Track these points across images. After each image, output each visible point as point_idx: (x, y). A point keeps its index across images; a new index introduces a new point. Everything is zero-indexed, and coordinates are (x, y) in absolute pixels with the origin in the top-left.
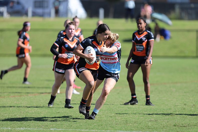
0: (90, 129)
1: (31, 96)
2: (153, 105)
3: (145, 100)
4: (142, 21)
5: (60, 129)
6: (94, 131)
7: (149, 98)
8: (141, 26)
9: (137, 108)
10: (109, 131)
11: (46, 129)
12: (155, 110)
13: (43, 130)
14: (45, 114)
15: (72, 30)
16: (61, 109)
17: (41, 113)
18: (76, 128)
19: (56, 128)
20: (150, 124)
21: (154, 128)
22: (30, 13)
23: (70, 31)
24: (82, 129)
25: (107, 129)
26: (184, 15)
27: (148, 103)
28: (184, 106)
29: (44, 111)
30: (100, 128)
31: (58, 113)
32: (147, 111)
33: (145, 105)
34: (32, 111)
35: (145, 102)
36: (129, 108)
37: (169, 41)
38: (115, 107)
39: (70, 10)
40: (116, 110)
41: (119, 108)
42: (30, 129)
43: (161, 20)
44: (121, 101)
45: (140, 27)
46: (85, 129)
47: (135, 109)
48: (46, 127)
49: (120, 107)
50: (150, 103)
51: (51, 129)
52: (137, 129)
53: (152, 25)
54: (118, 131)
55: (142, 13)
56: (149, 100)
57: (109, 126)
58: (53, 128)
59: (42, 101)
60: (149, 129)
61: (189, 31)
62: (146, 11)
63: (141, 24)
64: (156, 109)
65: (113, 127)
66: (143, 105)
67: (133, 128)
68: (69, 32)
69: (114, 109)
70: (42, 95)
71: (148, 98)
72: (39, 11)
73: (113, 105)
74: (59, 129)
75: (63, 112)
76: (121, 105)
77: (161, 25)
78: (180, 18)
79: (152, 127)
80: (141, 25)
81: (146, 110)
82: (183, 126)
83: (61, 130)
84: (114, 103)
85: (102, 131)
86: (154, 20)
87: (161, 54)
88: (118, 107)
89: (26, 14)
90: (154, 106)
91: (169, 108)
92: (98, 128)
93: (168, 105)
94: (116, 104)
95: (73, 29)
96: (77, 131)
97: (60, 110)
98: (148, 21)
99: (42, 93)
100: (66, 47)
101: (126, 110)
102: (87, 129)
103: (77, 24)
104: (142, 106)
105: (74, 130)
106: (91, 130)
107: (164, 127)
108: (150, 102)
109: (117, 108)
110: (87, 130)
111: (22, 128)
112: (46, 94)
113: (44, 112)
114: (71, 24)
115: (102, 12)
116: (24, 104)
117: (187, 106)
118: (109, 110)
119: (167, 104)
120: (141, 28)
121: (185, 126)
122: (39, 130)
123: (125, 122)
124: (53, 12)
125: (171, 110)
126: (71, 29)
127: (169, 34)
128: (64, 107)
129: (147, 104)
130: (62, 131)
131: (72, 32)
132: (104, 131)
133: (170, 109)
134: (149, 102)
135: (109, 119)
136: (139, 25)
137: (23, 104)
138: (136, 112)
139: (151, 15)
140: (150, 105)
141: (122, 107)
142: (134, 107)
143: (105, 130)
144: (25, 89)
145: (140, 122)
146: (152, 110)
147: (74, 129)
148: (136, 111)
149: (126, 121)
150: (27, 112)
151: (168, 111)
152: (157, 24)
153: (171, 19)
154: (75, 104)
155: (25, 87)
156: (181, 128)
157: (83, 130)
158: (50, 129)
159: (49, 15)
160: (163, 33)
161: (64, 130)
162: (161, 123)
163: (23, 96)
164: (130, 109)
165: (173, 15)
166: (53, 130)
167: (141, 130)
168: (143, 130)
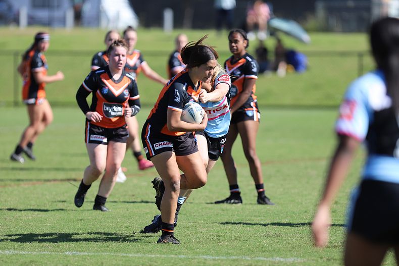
0: (144, 253)
1: (26, 186)
2: (272, 204)
3: (256, 194)
4: (239, 37)
5: (84, 254)
6: (153, 256)
7: (263, 188)
8: (236, 46)
9: (240, 210)
10: (184, 256)
11: (57, 253)
12: (276, 213)
13: (51, 255)
14: (55, 223)
15: (120, 58)
16: (87, 213)
17: (46, 220)
18: (117, 251)
19: (77, 251)
20: (265, 242)
21: (274, 250)
22: (23, 19)
23: (117, 58)
24: (130, 252)
25: (180, 253)
26: (333, 22)
27: (262, 199)
28: (335, 206)
29: (51, 216)
30: (165, 250)
31: (80, 220)
32: (260, 216)
33: (255, 204)
34: (29, 217)
35: (256, 198)
36: (223, 210)
37: (304, 75)
38: (196, 208)
39: (105, 12)
40: (198, 214)
41: (204, 210)
42: (23, 252)
43: (287, 34)
44: (207, 196)
45: (235, 48)
46: (135, 253)
47: (236, 212)
48: (57, 248)
49: (206, 208)
50: (266, 200)
51: (67, 253)
52: (239, 252)
53: (270, 43)
54: (201, 257)
55: (250, 20)
56: (263, 192)
57: (184, 247)
58: (70, 251)
59: (47, 197)
60: (264, 251)
61: (343, 54)
62: (257, 15)
63: (236, 42)
64: (278, 212)
65: (191, 249)
66: (251, 204)
67: (231, 249)
68: (114, 60)
69: (194, 213)
70: (49, 184)
71: (261, 190)
72: (43, 14)
73: (192, 205)
74: (82, 254)
75: (90, 218)
76: (208, 203)
77: (289, 43)
78: (326, 29)
79: (270, 249)
80: (237, 44)
81: (257, 214)
82: (332, 247)
83: (86, 256)
84: (193, 199)
85: (169, 256)
86: (273, 32)
87: (287, 100)
88: (200, 207)
89: (16, 21)
90: (274, 206)
91: (304, 210)
92: (161, 251)
93: (302, 204)
94: (197, 202)
95: (123, 56)
96: (118, 256)
97: (85, 214)
98: (263, 35)
99: (48, 180)
100: (105, 92)
101: (217, 215)
102: (138, 252)
103: (132, 43)
104: (251, 206)
105: (112, 254)
106: (147, 255)
107: (293, 248)
108: (265, 197)
109: (200, 211)
110: (139, 255)
111: (7, 252)
112: (56, 183)
113: (51, 218)
114: (119, 44)
115: (168, 16)
116: (12, 202)
117: (339, 205)
118: (184, 215)
119: (300, 200)
120: (237, 50)
121: (335, 246)
122: (42, 254)
123: (215, 238)
124: (70, 16)
125: (308, 213)
126: (118, 55)
127: (304, 60)
128: (92, 208)
129: (261, 201)
130: (88, 256)
131: (121, 62)
132: (173, 256)
133: (306, 212)
134: (263, 196)
135: (184, 233)
136: (233, 44)
137: (9, 204)
138: (238, 218)
139: (268, 22)
140: (266, 203)
141: (210, 209)
142: (233, 207)
143: (176, 255)
144: (14, 172)
145: (246, 238)
146: (269, 215)
147: (113, 252)
148: (237, 215)
149: (217, 237)
150: (17, 219)
151: (302, 216)
152: (279, 41)
153: (307, 30)
154: (115, 202)
155: (13, 169)
156: (328, 249)
157: (130, 255)
158: (63, 252)
159: (63, 22)
160: (291, 59)
161: (93, 255)
162: (288, 240)
163: (10, 186)
164: (226, 212)
165: (312, 22)
166: (71, 255)
167: (248, 255)
168: (251, 254)
